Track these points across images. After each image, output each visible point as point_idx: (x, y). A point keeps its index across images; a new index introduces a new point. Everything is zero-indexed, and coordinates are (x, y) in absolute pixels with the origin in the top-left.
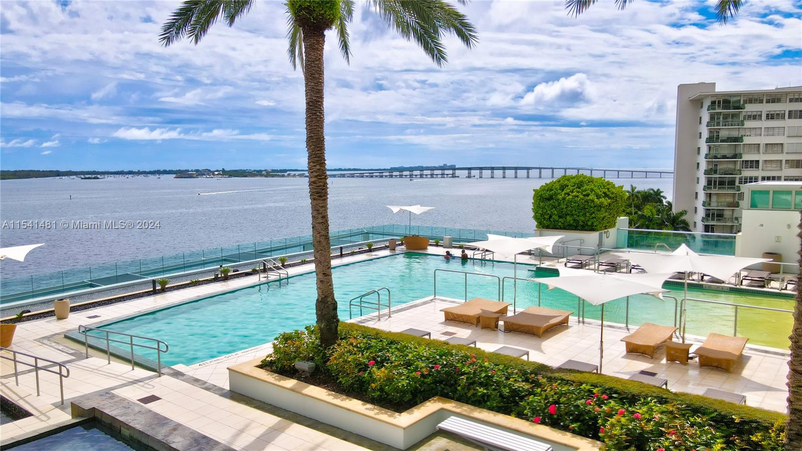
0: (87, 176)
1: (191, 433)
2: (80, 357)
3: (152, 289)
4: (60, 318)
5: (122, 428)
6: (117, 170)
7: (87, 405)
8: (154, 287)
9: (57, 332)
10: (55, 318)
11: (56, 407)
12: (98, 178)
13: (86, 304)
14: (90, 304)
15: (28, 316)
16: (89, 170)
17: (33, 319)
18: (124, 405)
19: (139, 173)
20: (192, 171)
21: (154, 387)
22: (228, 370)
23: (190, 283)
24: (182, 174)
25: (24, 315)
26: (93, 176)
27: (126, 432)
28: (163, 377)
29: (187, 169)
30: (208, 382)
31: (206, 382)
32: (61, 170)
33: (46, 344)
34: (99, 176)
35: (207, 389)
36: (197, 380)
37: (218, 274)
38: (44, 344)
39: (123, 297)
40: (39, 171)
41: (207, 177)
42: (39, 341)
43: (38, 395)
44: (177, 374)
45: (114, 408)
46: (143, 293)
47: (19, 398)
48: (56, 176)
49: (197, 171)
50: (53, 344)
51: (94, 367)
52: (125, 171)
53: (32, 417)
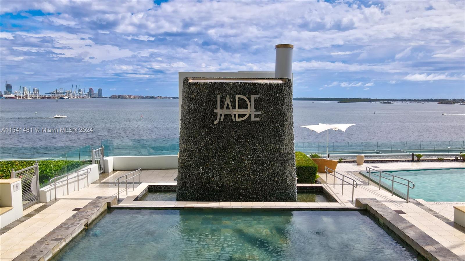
0: (385, 102)
1: (420, 232)
2: (365, 183)
3: (411, 159)
4: (359, 165)
5: (380, 218)
6: (402, 99)
7: (364, 202)
8: (413, 158)
9: (356, 170)
10: (356, 164)
11: (350, 202)
12: (391, 103)
13: (373, 161)
14: (375, 161)
15: (344, 161)
16: (386, 99)
17: (347, 163)
18: (383, 207)
19: (415, 101)
20: (450, 100)
21: (402, 207)
22: (454, 208)
23: (437, 160)
24: (442, 102)
25: (342, 160)
26: (388, 102)
27: (381, 221)
28: (409, 203)
29: (447, 99)
30: (439, 213)
31: (437, 213)
32: (372, 98)
33: (350, 175)
34: (391, 102)
35: (438, 217)
36: (431, 210)
37: (458, 157)
38: (349, 174)
39: (394, 160)
40: (361, 99)
41: (461, 104)
42: (347, 173)
43: (342, 195)
44: (418, 204)
45: (377, 207)
46: (405, 160)
47: (333, 194)
48: (369, 102)
49: (454, 100)
50: (353, 175)
51: (372, 190)
52: (406, 99)
53: (338, 203)
